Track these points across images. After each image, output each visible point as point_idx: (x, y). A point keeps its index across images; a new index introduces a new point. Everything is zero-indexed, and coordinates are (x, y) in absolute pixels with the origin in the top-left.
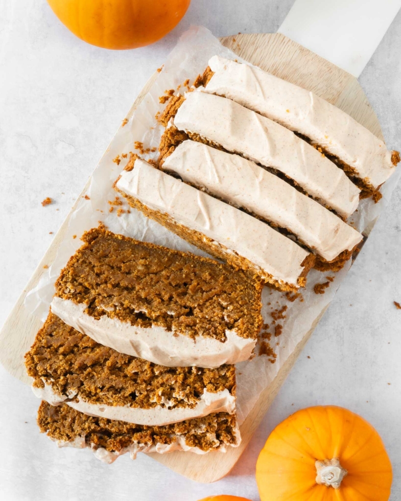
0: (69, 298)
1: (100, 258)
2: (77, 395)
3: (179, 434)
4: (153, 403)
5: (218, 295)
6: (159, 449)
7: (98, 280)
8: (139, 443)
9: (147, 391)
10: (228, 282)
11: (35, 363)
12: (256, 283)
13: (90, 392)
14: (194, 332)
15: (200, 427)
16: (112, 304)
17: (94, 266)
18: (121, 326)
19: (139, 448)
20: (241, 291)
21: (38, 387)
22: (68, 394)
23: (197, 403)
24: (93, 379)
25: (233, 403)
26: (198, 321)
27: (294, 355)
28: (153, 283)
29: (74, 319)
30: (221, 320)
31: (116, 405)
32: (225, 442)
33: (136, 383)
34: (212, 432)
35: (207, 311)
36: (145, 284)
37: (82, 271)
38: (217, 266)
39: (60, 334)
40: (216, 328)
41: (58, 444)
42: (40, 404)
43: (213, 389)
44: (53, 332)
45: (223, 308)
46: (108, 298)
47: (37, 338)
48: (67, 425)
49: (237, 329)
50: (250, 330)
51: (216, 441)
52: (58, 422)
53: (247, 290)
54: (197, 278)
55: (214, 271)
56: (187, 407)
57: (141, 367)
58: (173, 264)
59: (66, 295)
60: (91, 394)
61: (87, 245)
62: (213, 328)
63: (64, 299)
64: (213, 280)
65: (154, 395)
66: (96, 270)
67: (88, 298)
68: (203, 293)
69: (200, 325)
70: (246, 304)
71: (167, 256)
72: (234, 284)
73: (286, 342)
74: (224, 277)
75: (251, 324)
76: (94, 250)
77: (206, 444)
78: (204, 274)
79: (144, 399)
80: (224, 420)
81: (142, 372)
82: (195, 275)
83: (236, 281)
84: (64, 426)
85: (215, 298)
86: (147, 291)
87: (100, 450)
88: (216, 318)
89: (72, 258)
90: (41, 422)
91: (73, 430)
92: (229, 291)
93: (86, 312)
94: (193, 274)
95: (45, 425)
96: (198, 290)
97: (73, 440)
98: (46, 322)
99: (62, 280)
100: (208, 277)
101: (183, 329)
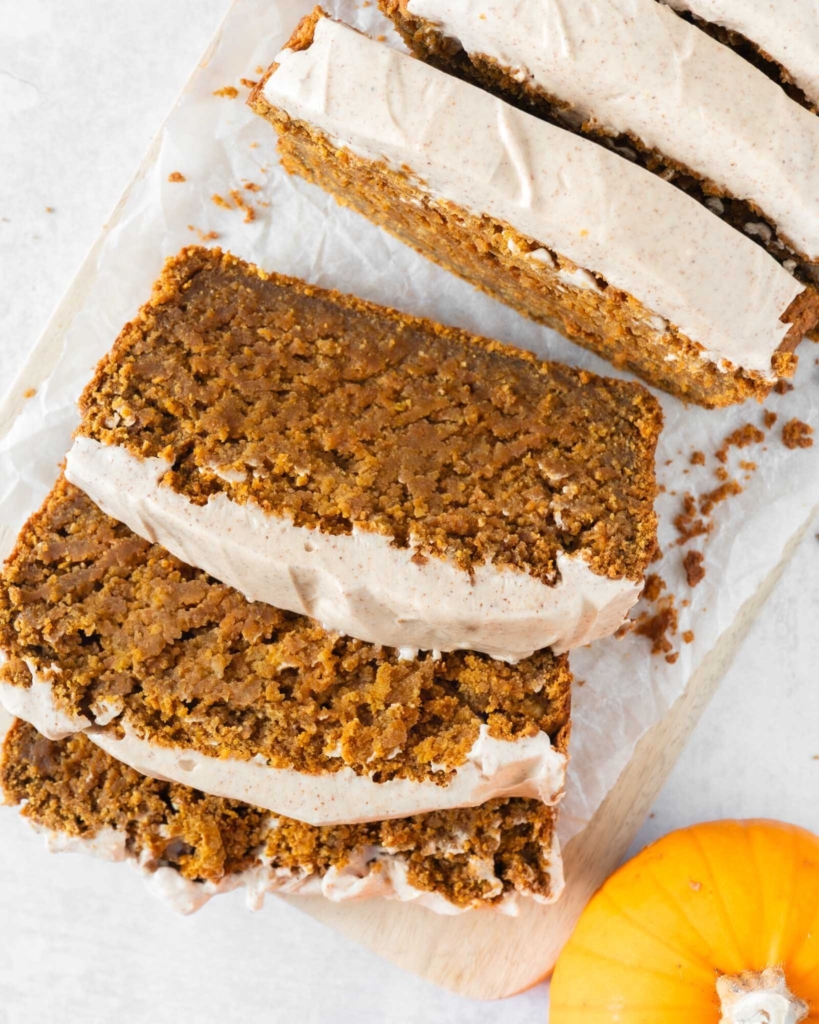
0: (119, 441)
1: (207, 332)
2: (119, 718)
3: (392, 850)
4: (332, 760)
5: (536, 452)
6: (332, 887)
7: (202, 393)
8: (275, 865)
9: (318, 723)
10: (564, 415)
11: (13, 609)
12: (641, 418)
13: (158, 713)
14: (470, 552)
15: (452, 839)
16: (240, 461)
17: (189, 354)
18: (267, 526)
19: (274, 881)
20: (601, 440)
21: (13, 683)
22: (94, 711)
23: (454, 771)
24: (169, 675)
25: (559, 772)
26: (481, 523)
27: (734, 634)
28: (354, 410)
29: (133, 500)
30: (544, 523)
31: (227, 757)
32: (519, 886)
33: (288, 698)
34: (486, 853)
35: (505, 495)
36: (333, 410)
37: (156, 367)
38: (532, 366)
39: (89, 531)
40: (531, 544)
41: (50, 843)
42: (9, 725)
43: (505, 730)
44: (69, 523)
45: (551, 490)
46: (228, 445)
47: (23, 538)
48: (80, 791)
49: (589, 551)
50: (626, 557)
51: (494, 881)
52: (54, 781)
53: (616, 438)
54: (477, 401)
55: (526, 381)
56: (427, 778)
57: (308, 656)
58: (409, 358)
59: (111, 433)
60: (159, 718)
61: (171, 292)
62: (523, 545)
63: (104, 443)
64: (521, 408)
65: (338, 736)
66: (194, 363)
67: (173, 442)
68: (493, 445)
69: (488, 533)
70: (615, 478)
71: (395, 333)
72: (580, 420)
73: (711, 598)
74: (552, 400)
75: (627, 539)
76: (190, 307)
77: (465, 887)
78: (496, 389)
79: (308, 745)
80: (523, 824)
81: (310, 669)
82: (472, 390)
83: (587, 413)
84: (71, 794)
85: (527, 460)
86: (338, 431)
87: (163, 872)
88: (531, 517)
89: (129, 327)
90: (9, 775)
91: (95, 809)
92: (565, 441)
93: (168, 480)
94: (466, 387)
95: (17, 785)
96: (480, 435)
97: (92, 836)
98: (52, 496)
99: (99, 390)
100: (510, 400)
101: (439, 542)
